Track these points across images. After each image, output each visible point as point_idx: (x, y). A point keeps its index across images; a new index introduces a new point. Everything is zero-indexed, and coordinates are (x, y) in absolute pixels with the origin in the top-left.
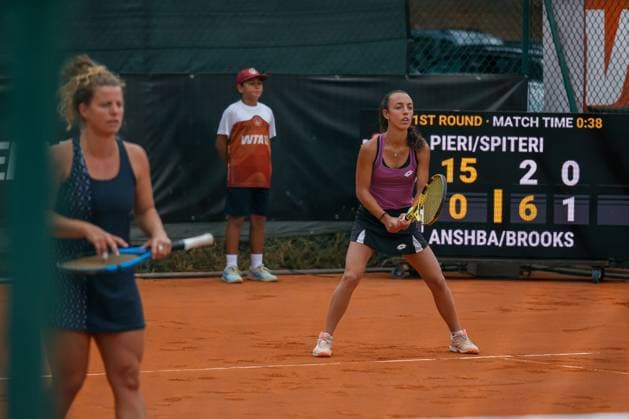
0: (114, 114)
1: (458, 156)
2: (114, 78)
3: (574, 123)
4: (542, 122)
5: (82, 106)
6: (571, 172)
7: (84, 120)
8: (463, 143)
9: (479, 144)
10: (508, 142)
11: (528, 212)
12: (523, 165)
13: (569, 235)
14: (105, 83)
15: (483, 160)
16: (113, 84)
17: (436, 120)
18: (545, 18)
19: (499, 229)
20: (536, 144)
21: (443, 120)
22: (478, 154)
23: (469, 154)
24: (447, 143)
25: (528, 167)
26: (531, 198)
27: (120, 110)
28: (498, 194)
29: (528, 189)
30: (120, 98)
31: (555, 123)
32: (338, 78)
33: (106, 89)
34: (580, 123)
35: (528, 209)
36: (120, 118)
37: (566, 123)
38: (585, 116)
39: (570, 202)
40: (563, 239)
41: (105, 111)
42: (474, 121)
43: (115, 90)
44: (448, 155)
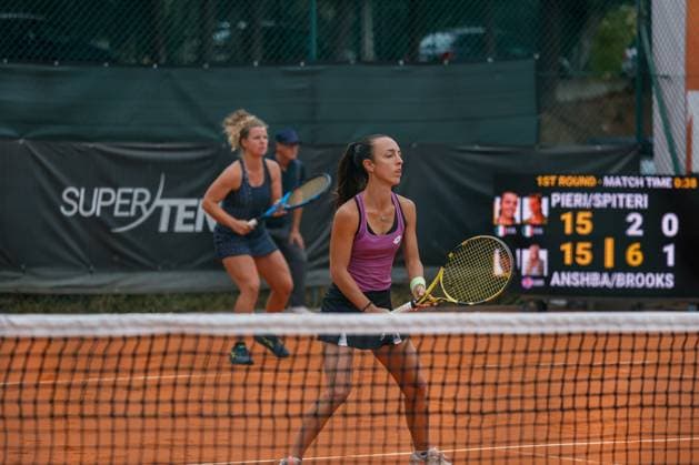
0: (262, 143)
1: (575, 211)
2: (260, 122)
3: (673, 183)
4: (645, 182)
5: (243, 141)
6: (670, 224)
7: (245, 149)
8: (580, 200)
9: (593, 201)
10: (618, 200)
11: (635, 258)
12: (630, 218)
13: (670, 277)
14: (256, 125)
15: (597, 214)
16: (261, 126)
17: (557, 181)
18: (654, 97)
19: (611, 272)
20: (641, 201)
21: (563, 181)
22: (592, 209)
23: (584, 209)
24: (566, 200)
25: (634, 221)
26: (637, 246)
27: (266, 141)
28: (609, 244)
29: (635, 239)
30: (265, 134)
31: (657, 183)
32: (477, 148)
33: (257, 128)
34: (678, 183)
35: (634, 255)
36: (266, 146)
37: (666, 183)
38: (682, 177)
39: (670, 250)
40: (664, 280)
41: (257, 142)
42: (590, 181)
43: (262, 129)
44: (566, 210)
